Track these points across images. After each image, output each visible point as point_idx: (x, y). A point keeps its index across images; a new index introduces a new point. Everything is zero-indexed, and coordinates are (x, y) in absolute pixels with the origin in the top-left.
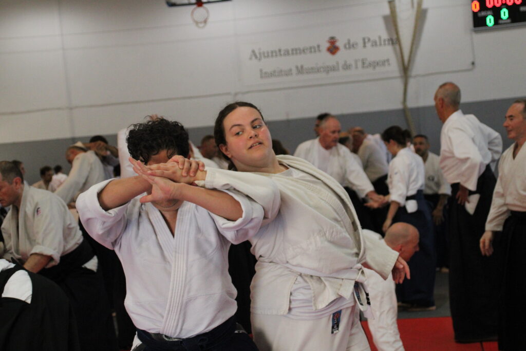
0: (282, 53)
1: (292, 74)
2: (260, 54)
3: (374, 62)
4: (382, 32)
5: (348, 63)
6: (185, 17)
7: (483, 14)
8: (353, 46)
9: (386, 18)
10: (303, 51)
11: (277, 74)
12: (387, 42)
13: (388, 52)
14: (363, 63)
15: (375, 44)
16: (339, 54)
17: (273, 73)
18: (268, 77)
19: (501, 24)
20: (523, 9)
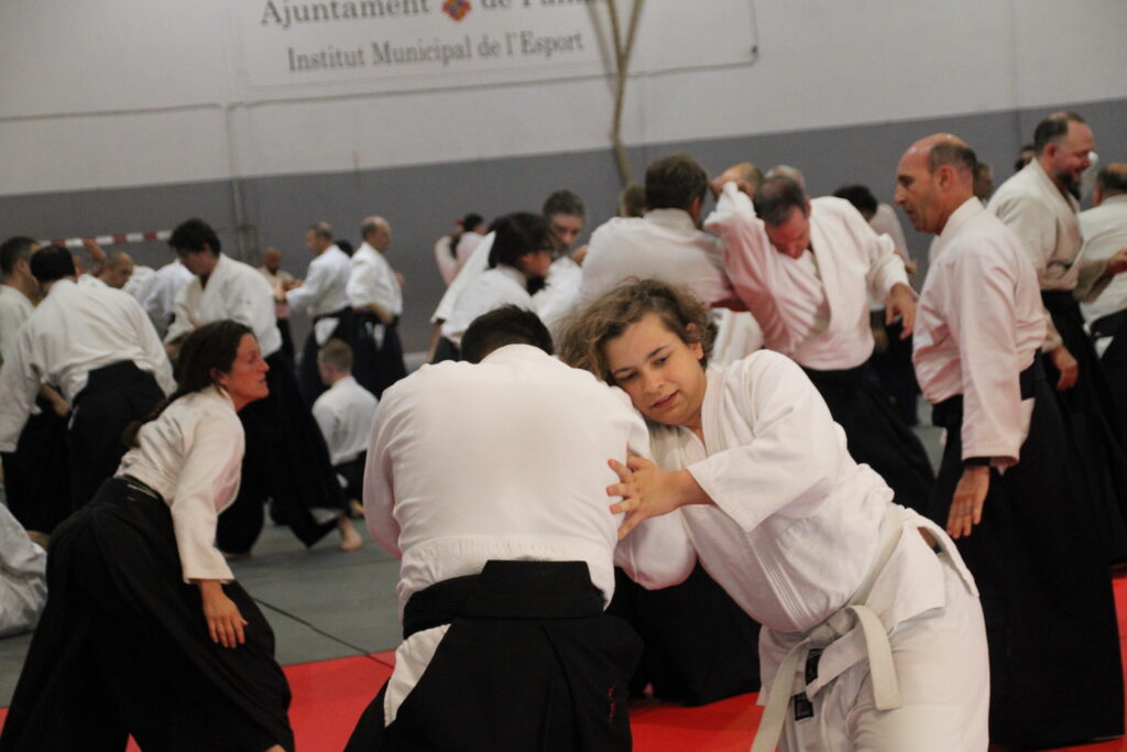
0: (340, 11)
1: (363, 63)
2: (287, 11)
3: (548, 41)
5: (492, 39)
8: (501, 1)
10: (388, 8)
11: (328, 61)
14: (525, 43)
16: (470, 19)
17: (319, 59)
18: (307, 67)
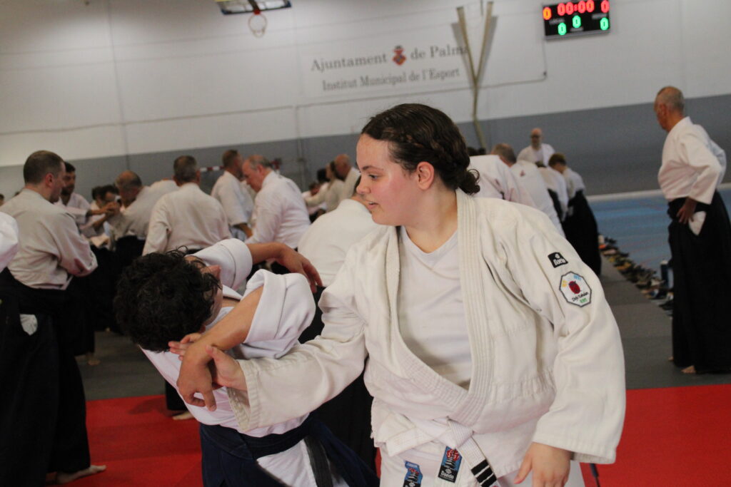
0: (346, 63)
1: (356, 86)
2: (322, 65)
3: (443, 72)
4: (450, 41)
5: (415, 73)
6: (242, 25)
7: (554, 21)
8: (420, 55)
9: (454, 26)
10: (368, 61)
11: (340, 85)
12: (455, 52)
13: (457, 61)
14: (431, 74)
15: (443, 53)
16: (405, 64)
17: (336, 85)
18: (332, 89)
19: (573, 32)
20: (595, 17)
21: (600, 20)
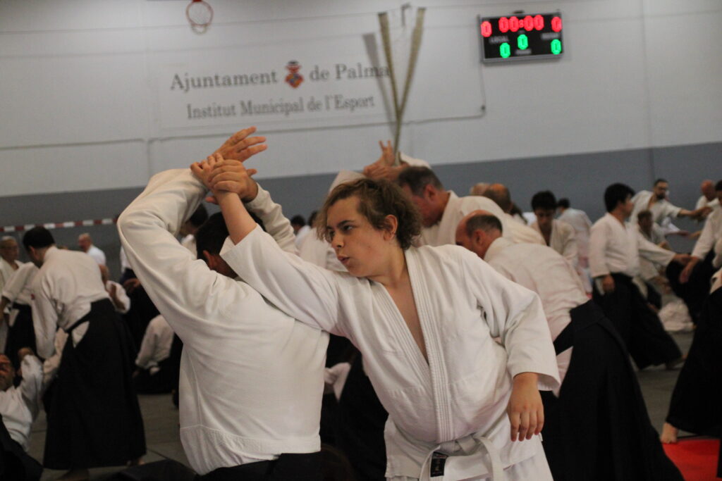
0: (220, 81)
1: (234, 114)
2: (187, 81)
3: (352, 101)
4: (362, 57)
5: (316, 100)
7: (496, 40)
8: (322, 75)
9: (369, 39)
10: (251, 80)
11: (212, 112)
12: (369, 73)
13: (368, 86)
14: (337, 102)
16: (303, 86)
17: (207, 111)
18: (199, 116)
19: (519, 55)
20: (545, 36)
21: (551, 41)
